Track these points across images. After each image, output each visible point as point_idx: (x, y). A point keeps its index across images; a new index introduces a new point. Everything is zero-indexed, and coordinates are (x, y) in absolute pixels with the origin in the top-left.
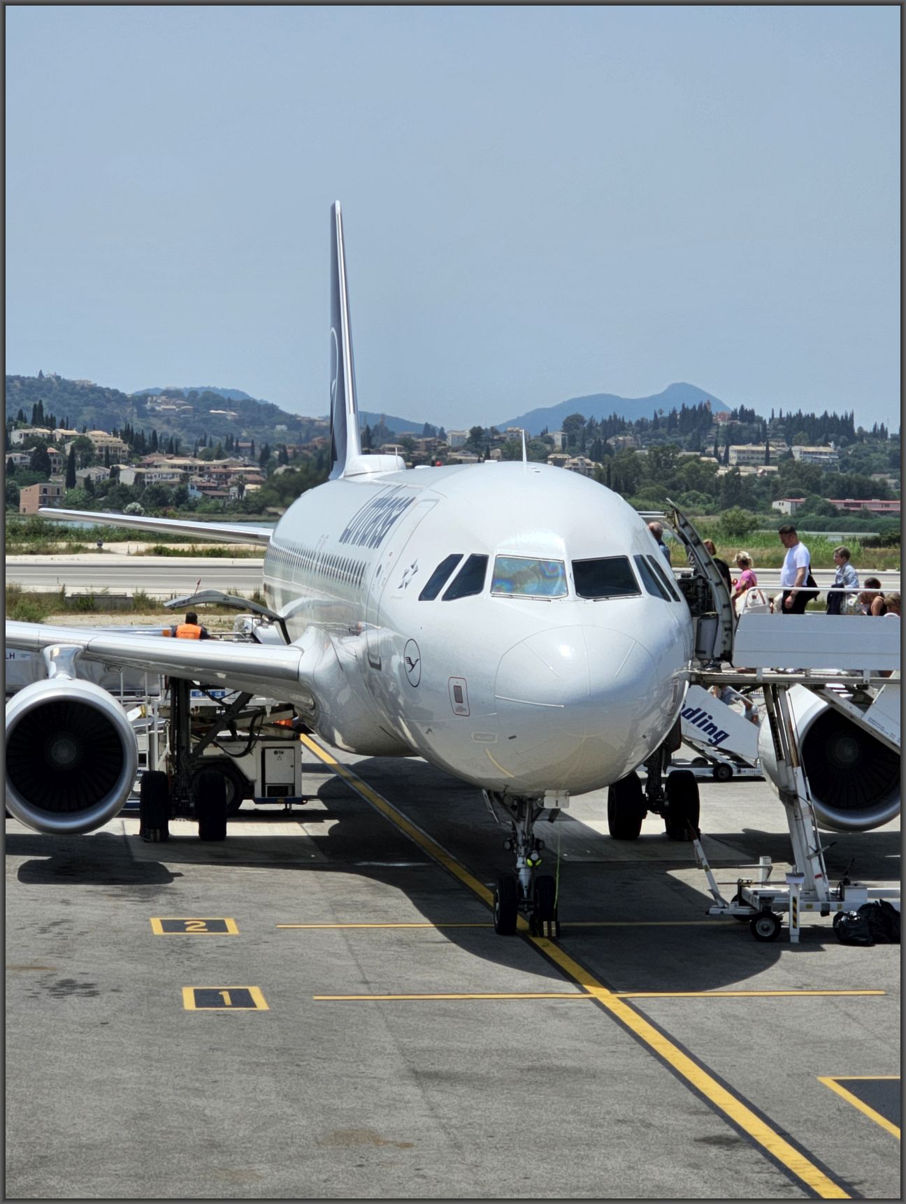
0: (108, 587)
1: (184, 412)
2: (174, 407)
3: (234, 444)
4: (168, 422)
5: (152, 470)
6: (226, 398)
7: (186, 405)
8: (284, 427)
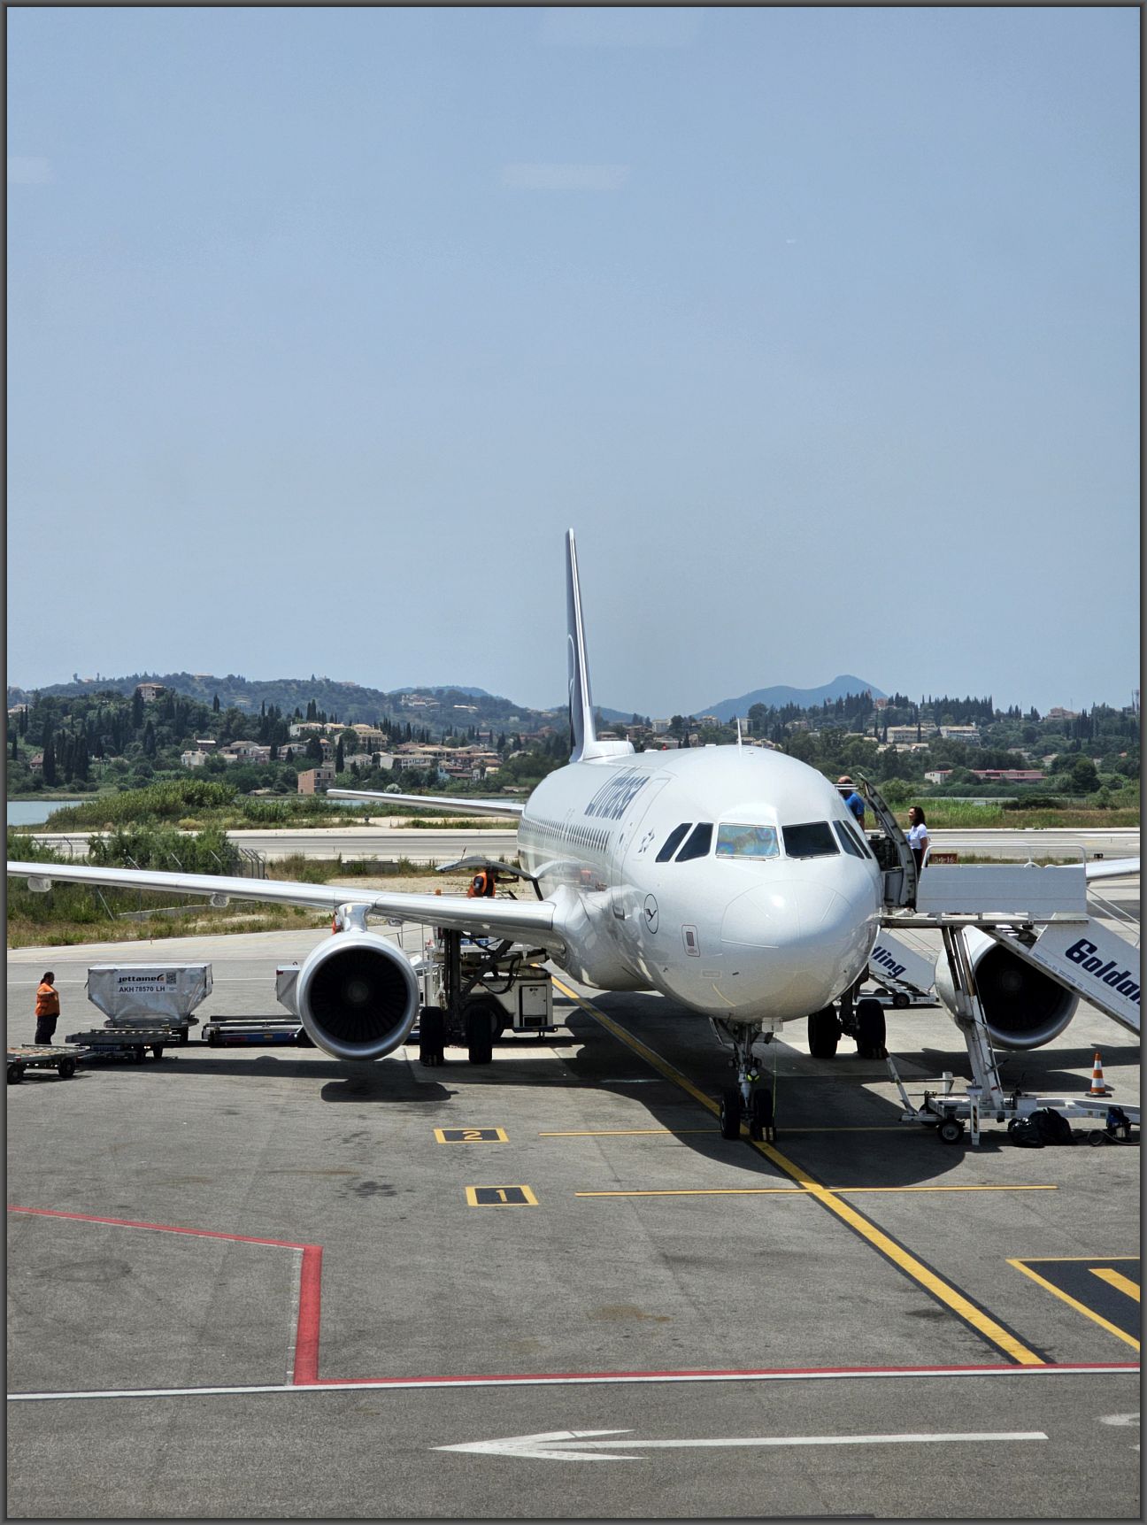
0: (376, 855)
1: (433, 707)
2: (424, 703)
3: (476, 734)
4: (419, 716)
5: (408, 756)
6: (467, 694)
7: (433, 701)
8: (516, 719)
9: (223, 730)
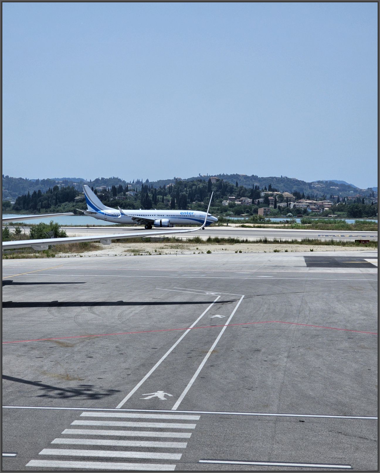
5: (300, 204)
6: (336, 183)
7: (323, 185)
9: (238, 193)
